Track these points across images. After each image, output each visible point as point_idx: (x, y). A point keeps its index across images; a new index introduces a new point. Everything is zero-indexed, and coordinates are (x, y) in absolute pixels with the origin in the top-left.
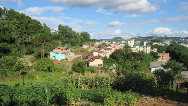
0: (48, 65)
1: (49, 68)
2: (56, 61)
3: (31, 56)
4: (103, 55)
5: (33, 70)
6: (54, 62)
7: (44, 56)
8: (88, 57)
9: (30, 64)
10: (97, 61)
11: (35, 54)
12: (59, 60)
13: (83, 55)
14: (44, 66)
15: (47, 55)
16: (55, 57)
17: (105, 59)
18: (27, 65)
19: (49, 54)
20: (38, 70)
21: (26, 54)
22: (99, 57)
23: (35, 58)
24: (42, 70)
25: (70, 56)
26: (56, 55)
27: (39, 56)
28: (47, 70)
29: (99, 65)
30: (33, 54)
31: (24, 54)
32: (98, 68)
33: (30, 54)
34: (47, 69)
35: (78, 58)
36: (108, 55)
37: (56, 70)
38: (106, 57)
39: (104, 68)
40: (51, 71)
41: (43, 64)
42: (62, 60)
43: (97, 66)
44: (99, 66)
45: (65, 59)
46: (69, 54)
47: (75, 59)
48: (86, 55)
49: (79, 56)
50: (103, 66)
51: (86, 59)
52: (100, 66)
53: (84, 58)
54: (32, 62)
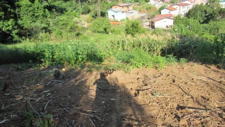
0: (104, 26)
1: (105, 29)
2: (115, 21)
3: (88, 16)
4: (175, 13)
5: (89, 31)
6: (111, 23)
7: (100, 16)
8: (154, 16)
9: (86, 25)
10: (165, 21)
11: (92, 13)
12: (119, 20)
13: (148, 13)
14: (100, 27)
15: (105, 14)
16: (113, 16)
17: (178, 18)
18: (82, 26)
19: (107, 13)
20: (94, 31)
21: (83, 13)
22: (169, 17)
23: (92, 18)
24: (98, 32)
25: (131, 15)
26: (115, 14)
27: (95, 16)
28: (103, 32)
29: (168, 26)
30: (90, 13)
31: (81, 14)
32: (165, 30)
33: (86, 13)
34: (103, 30)
35: (142, 17)
36: (183, 14)
37: (113, 32)
38: (179, 16)
39: (174, 30)
40: (107, 32)
41: (98, 25)
42: (121, 21)
43: (165, 28)
44: (168, 28)
45: (125, 18)
46: (131, 13)
47: (138, 19)
48: (153, 14)
49: (143, 15)
50: (174, 27)
51: (152, 18)
52: (169, 28)
53: (149, 17)
54: (88, 22)
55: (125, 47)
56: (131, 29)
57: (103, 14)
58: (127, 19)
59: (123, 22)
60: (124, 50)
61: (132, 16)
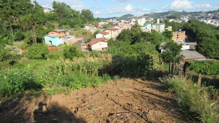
0: (42, 52)
1: (43, 55)
2: (52, 47)
3: (22, 43)
4: (108, 37)
5: (24, 58)
6: (49, 48)
7: (36, 42)
8: (90, 40)
9: (21, 52)
10: (100, 44)
11: (27, 39)
12: (57, 45)
13: (85, 37)
14: (37, 53)
15: (42, 40)
16: (51, 41)
17: (111, 41)
18: (16, 54)
19: (44, 39)
20: (31, 58)
21: (16, 40)
22: (103, 40)
23: (27, 44)
24: (35, 58)
25: (69, 39)
26: (52, 40)
27: (31, 42)
28: (41, 58)
29: (104, 48)
30: (25, 40)
31: (14, 41)
32: (101, 52)
33: (20, 40)
34: (40, 56)
35: (79, 41)
36: (115, 37)
37: (52, 57)
38: (111, 39)
39: (109, 52)
40: (45, 58)
41: (35, 51)
42: (59, 46)
44: (103, 50)
45: (63, 43)
46: (68, 38)
47: (76, 43)
48: (89, 38)
49: (80, 39)
50: (108, 49)
51: (89, 42)
52: (105, 50)
53: (86, 41)
54: (23, 49)
55: (65, 71)
56: (69, 53)
57: (40, 41)
58: (65, 43)
59: (61, 47)
60: (64, 74)
61: (70, 41)
